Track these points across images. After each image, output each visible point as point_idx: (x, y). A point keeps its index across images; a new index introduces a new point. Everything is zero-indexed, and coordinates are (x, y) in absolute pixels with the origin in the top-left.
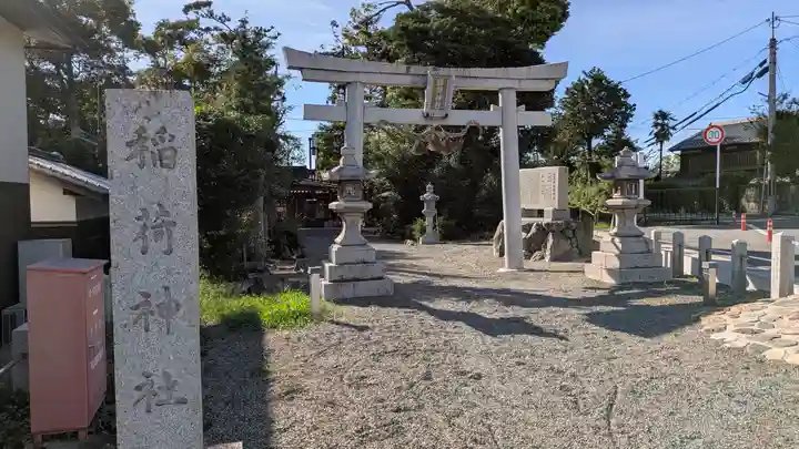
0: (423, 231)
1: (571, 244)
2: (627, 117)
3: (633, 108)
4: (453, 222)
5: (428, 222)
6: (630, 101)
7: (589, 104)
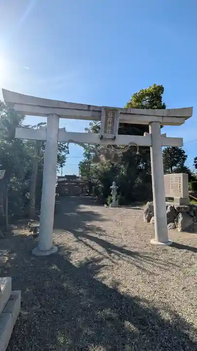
0: (111, 201)
1: (193, 220)
2: (184, 159)
3: (186, 156)
4: (123, 197)
5: (113, 198)
6: (185, 154)
7: (171, 155)
